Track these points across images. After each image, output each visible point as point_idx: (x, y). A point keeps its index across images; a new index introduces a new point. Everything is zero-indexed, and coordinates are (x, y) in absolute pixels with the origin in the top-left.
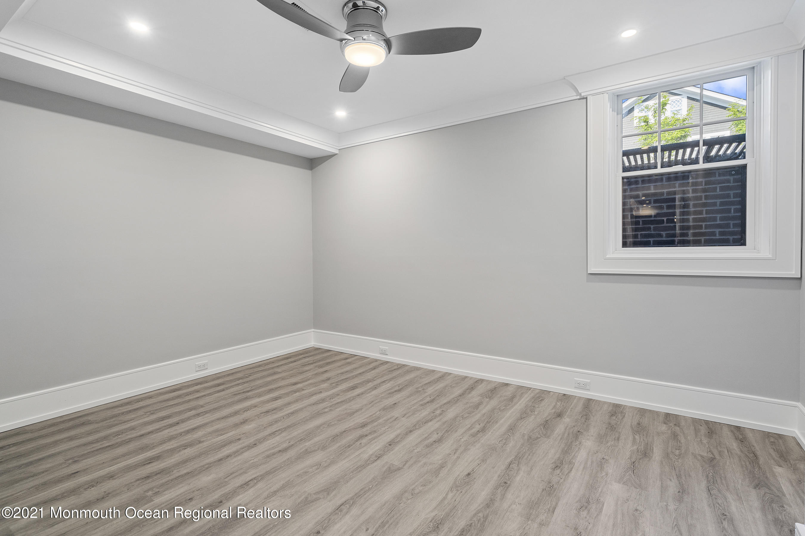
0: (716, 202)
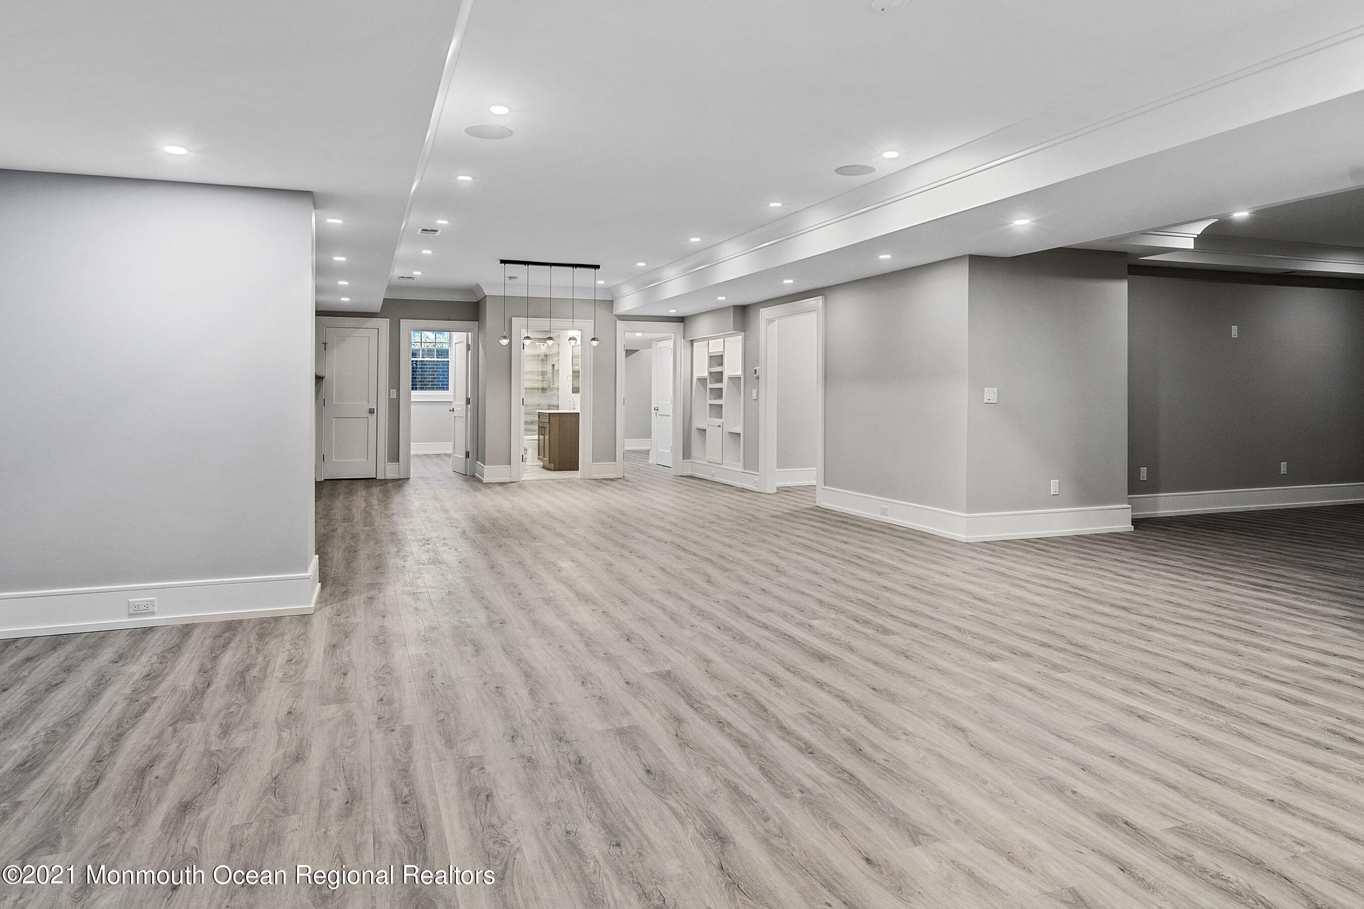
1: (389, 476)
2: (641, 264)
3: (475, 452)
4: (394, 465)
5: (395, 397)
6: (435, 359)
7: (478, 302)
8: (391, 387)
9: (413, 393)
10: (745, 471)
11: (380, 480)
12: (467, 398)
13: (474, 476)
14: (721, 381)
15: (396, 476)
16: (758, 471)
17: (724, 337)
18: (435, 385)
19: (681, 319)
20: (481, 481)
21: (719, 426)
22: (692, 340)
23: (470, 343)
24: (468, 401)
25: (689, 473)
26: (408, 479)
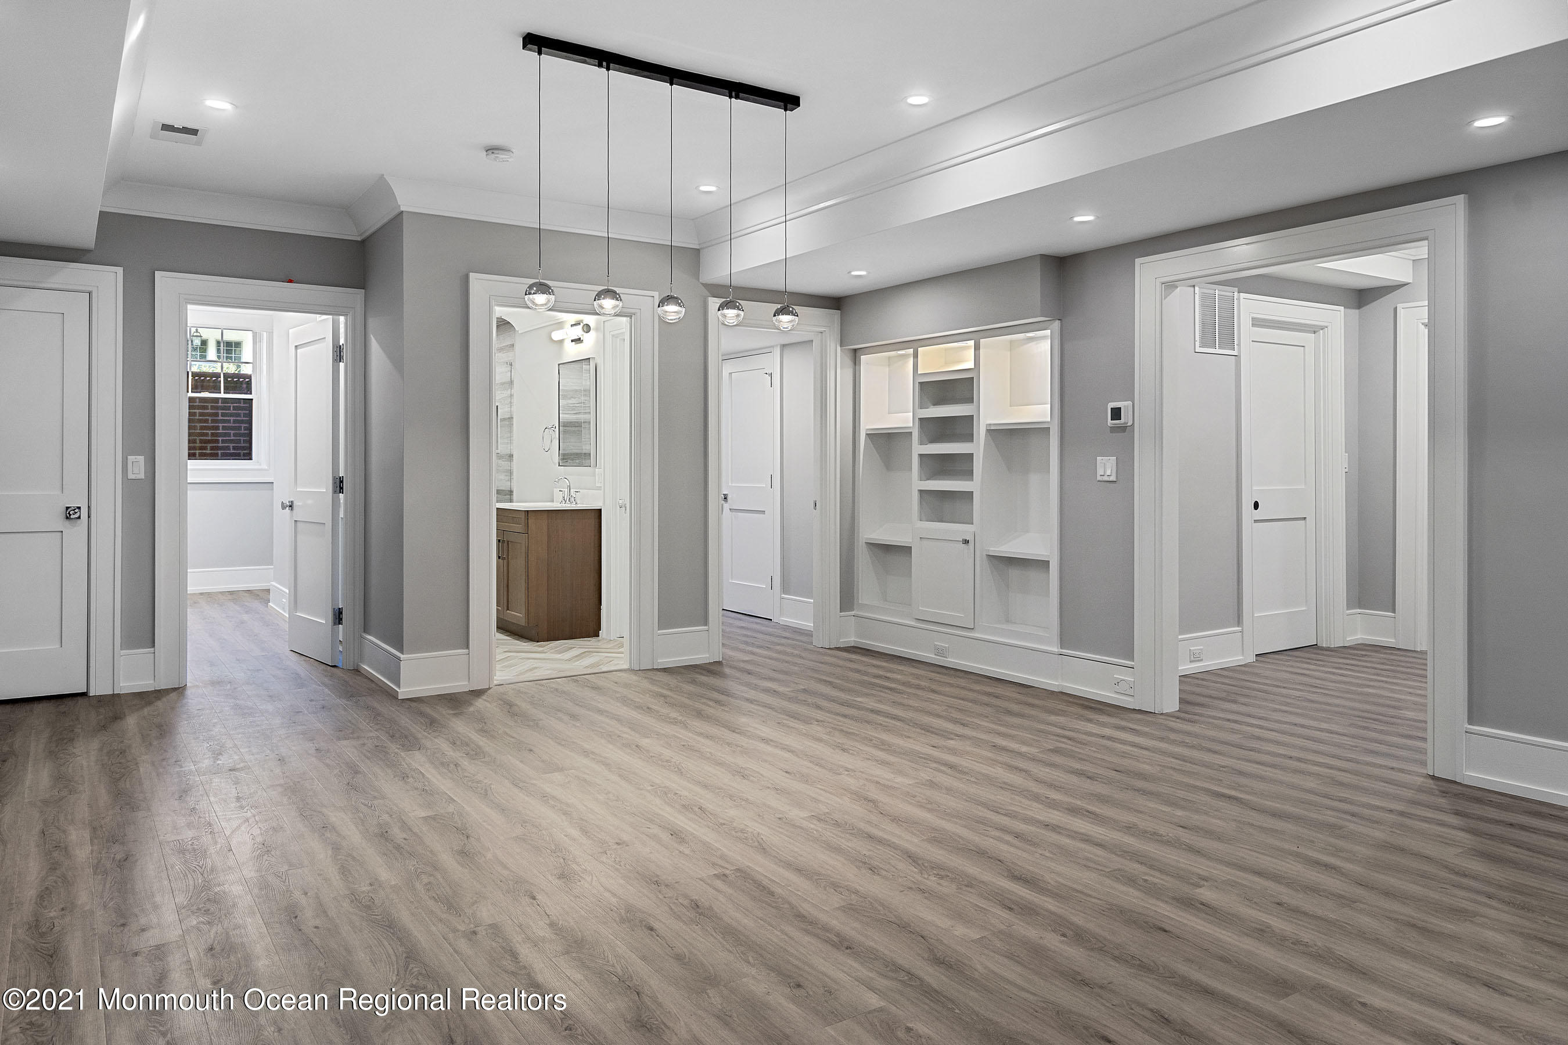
0: (230, 420)
1: (126, 685)
2: (918, 99)
3: (360, 609)
4: (142, 654)
5: (142, 476)
6: (222, 395)
7: (363, 242)
8: (128, 450)
9: (192, 464)
10: (1064, 651)
11: (101, 700)
12: (334, 478)
13: (357, 671)
14: (969, 437)
15: (144, 684)
16: (1132, 659)
17: (977, 337)
18: (218, 448)
19: (835, 303)
20: (392, 696)
21: (966, 542)
22: (855, 350)
23: (342, 341)
24: (339, 485)
25: (851, 640)
26: (179, 690)
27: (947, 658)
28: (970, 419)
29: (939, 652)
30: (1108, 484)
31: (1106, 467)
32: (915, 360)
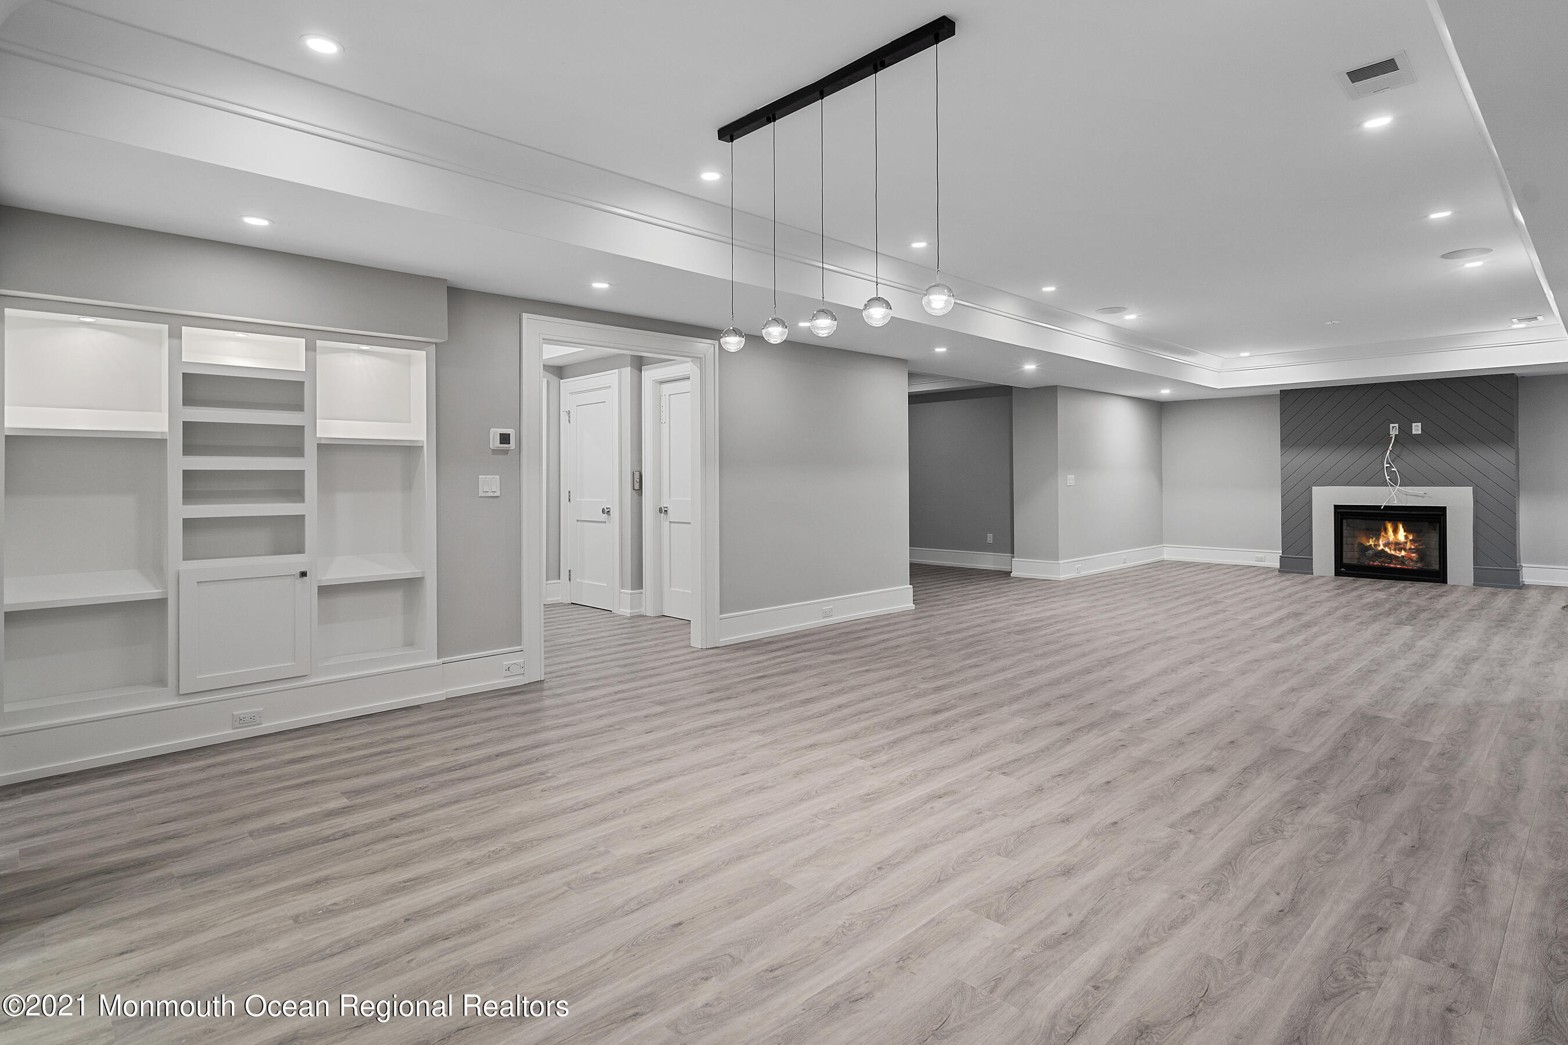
27: (261, 724)
28: (301, 429)
29: (241, 721)
30: (491, 499)
31: (490, 484)
32: (175, 341)
